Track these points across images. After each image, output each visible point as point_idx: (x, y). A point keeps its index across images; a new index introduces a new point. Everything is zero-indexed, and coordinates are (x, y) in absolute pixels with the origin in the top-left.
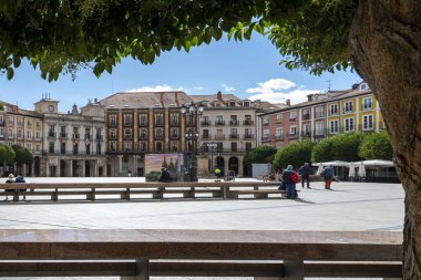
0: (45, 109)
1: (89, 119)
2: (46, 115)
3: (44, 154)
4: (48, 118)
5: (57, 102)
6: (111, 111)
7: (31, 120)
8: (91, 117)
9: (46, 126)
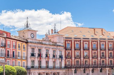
0: (28, 36)
1: (55, 44)
2: (29, 40)
3: (27, 68)
4: (31, 42)
5: (36, 31)
6: (67, 40)
7: (20, 43)
8: (56, 43)
9: (29, 47)
